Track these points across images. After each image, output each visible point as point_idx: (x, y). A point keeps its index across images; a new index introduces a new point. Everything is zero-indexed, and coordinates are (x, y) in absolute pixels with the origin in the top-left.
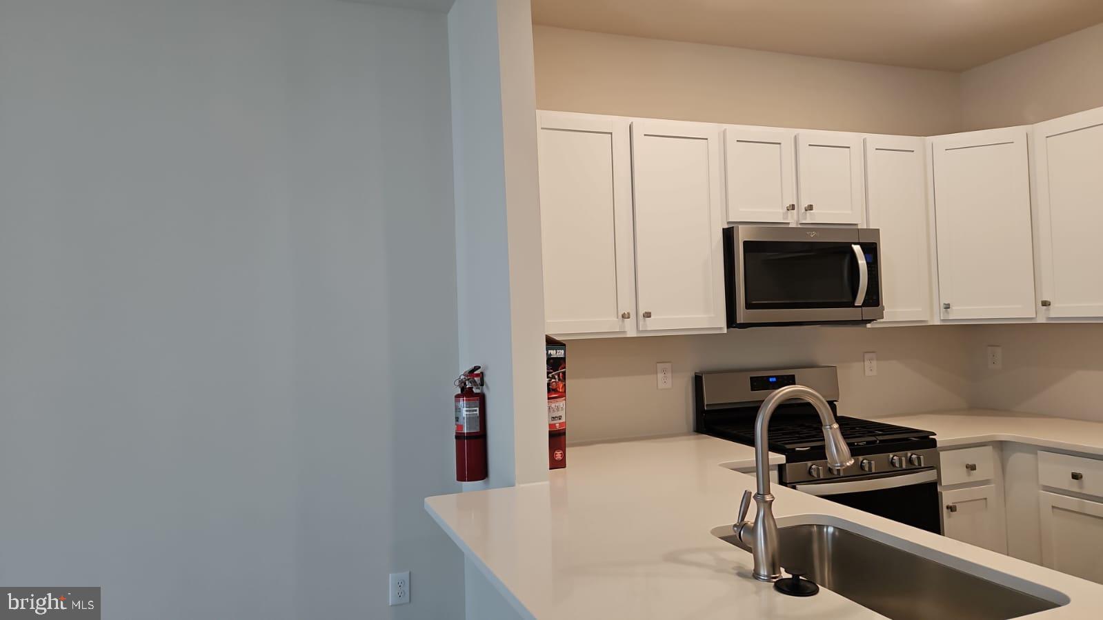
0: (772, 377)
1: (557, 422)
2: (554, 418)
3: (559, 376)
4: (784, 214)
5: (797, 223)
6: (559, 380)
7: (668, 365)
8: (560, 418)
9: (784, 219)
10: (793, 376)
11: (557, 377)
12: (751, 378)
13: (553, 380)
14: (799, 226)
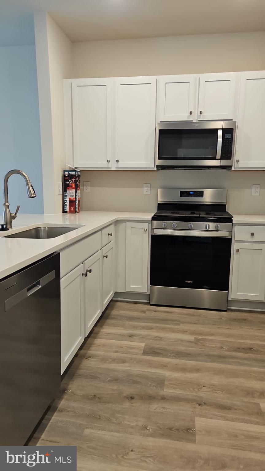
0: (191, 192)
1: (72, 197)
2: (71, 196)
3: (73, 181)
4: (188, 116)
5: (197, 121)
6: (73, 183)
7: (149, 185)
8: (73, 196)
9: (188, 119)
10: (203, 192)
11: (72, 181)
12: (181, 192)
13: (70, 183)
14: (198, 122)
